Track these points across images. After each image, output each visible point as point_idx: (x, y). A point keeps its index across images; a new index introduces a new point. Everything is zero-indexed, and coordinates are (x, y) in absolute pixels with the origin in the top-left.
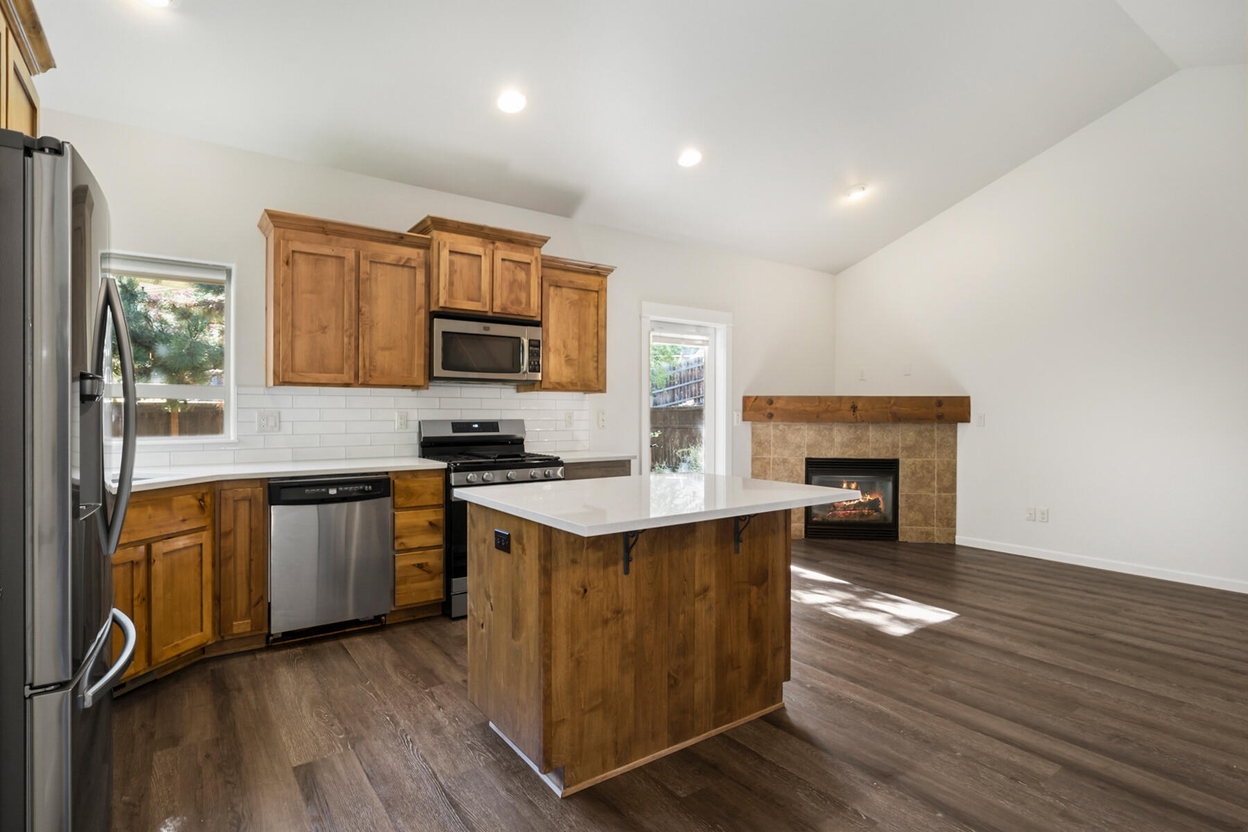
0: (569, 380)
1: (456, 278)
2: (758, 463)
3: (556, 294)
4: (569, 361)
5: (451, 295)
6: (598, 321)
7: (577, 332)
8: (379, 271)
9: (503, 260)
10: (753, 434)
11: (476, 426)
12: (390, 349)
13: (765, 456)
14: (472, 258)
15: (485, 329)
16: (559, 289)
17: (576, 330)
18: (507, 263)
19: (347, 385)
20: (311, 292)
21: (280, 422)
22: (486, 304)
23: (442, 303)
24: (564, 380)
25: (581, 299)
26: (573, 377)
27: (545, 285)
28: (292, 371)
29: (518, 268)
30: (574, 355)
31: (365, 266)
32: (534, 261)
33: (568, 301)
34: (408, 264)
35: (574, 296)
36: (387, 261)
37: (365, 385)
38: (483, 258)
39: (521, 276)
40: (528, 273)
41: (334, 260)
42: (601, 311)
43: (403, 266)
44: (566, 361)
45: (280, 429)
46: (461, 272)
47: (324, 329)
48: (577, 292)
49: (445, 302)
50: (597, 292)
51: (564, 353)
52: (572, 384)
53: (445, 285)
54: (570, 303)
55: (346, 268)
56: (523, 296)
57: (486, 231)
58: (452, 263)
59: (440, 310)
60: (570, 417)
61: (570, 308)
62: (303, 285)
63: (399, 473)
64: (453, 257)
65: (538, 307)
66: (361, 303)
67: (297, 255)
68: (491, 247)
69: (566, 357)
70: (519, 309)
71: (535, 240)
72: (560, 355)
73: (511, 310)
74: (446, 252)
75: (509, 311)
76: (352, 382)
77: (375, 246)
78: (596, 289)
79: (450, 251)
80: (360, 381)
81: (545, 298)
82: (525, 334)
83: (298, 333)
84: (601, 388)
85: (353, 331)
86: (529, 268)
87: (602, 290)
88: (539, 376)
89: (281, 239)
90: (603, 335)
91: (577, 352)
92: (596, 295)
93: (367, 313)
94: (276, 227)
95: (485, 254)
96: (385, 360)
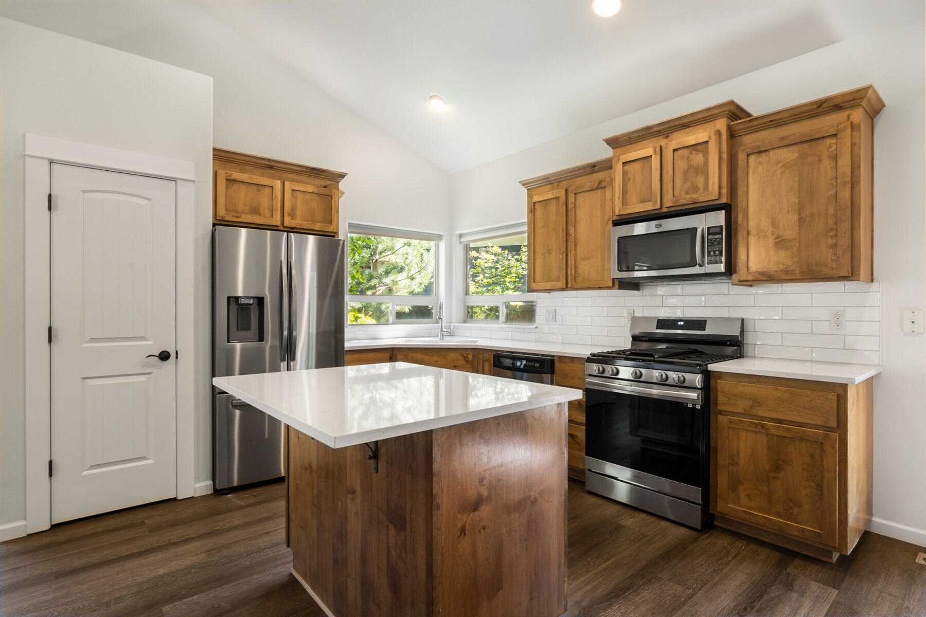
0: (782, 267)
1: (630, 186)
3: (760, 163)
4: (780, 243)
5: (624, 203)
7: (797, 201)
8: (581, 199)
9: (674, 150)
11: (682, 323)
12: (588, 258)
14: (642, 161)
15: (658, 226)
16: (763, 155)
17: (794, 200)
18: (680, 152)
19: (563, 290)
20: (544, 227)
21: (555, 316)
22: (656, 201)
23: (617, 213)
24: (773, 268)
25: (802, 156)
26: (790, 263)
27: (741, 156)
28: (534, 282)
29: (694, 152)
30: (790, 233)
31: (571, 198)
32: (713, 137)
33: (780, 165)
34: (599, 187)
35: (789, 155)
36: (585, 189)
37: (573, 289)
38: (653, 157)
39: (698, 158)
40: (706, 154)
41: (554, 200)
43: (597, 189)
44: (777, 244)
45: (555, 321)
46: (634, 179)
47: (549, 251)
48: (796, 148)
49: (619, 211)
50: (835, 135)
51: (773, 234)
52: (786, 271)
53: (620, 195)
54: (783, 166)
55: (561, 204)
56: (700, 181)
57: (654, 130)
58: (625, 173)
59: (618, 218)
60: (839, 318)
61: (783, 172)
62: (539, 223)
63: (562, 358)
64: (627, 167)
65: (720, 188)
66: (570, 227)
67: (536, 204)
68: (663, 142)
69: (777, 238)
70: (695, 196)
71: (714, 112)
72: (765, 237)
73: (685, 199)
74: (620, 165)
75: (683, 201)
76: (564, 287)
77: (580, 181)
78: (832, 132)
79: (623, 163)
80: (569, 286)
81: (740, 174)
82: (702, 223)
83: (537, 256)
84: (844, 273)
85: (564, 249)
86: (707, 148)
87: (845, 129)
88: (721, 268)
89: (530, 197)
90: (845, 194)
91: (797, 228)
92: (834, 141)
93: (573, 235)
94: (528, 190)
95: (655, 152)
96: (585, 268)
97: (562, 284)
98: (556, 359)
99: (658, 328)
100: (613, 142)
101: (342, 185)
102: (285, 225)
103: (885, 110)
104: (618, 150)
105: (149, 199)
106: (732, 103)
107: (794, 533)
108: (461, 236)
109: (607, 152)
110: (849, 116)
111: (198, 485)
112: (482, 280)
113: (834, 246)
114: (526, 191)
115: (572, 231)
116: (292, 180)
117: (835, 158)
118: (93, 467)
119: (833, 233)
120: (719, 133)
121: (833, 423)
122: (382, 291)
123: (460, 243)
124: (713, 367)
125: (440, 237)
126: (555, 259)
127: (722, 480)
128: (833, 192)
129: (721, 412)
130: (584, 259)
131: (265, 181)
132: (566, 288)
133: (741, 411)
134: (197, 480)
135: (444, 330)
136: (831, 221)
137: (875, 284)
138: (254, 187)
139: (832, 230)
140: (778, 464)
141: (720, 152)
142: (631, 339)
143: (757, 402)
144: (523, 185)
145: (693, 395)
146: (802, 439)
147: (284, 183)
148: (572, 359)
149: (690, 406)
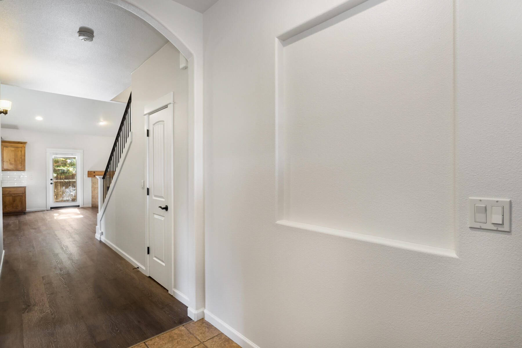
2: (93, 188)
6: (21, 155)
7: (14, 157)
10: (92, 181)
13: (95, 186)
25: (15, 150)
26: (13, 168)
30: (13, 162)
33: (11, 150)
42: (23, 152)
48: (14, 148)
50: (21, 148)
51: (9, 162)
60: (19, 177)
84: (23, 170)
87: (23, 147)
90: (23, 158)
113: (21, 165)
117: (21, 151)
121: (24, 192)
128: (21, 157)
136: (21, 161)
137: (25, 172)
139: (20, 163)
140: (14, 201)
143: (10, 191)
146: (18, 196)
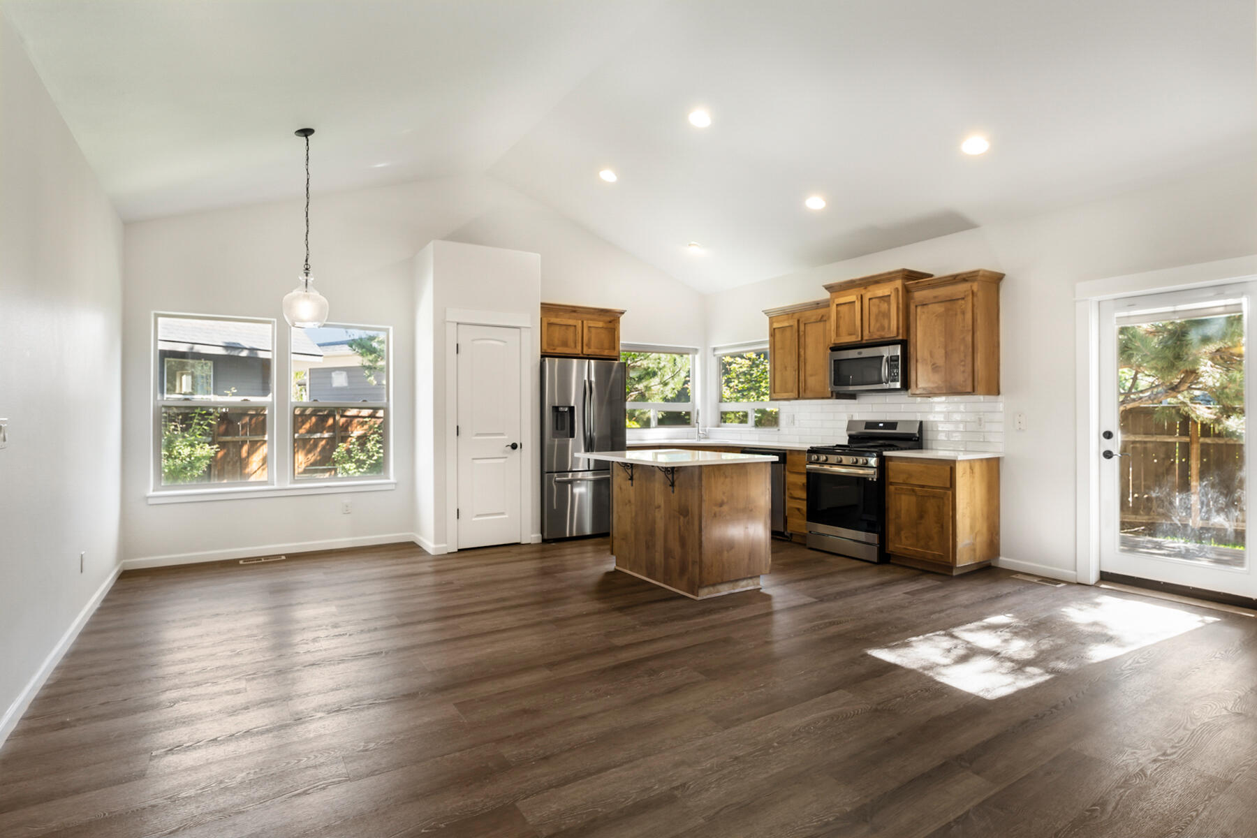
0: (936, 385)
1: (842, 322)
3: (924, 312)
4: (935, 368)
5: (838, 334)
6: (964, 326)
7: (944, 340)
8: (809, 328)
9: (870, 299)
11: (881, 425)
12: (814, 375)
14: (849, 305)
15: (860, 353)
16: (925, 306)
17: (942, 339)
18: (874, 300)
19: (796, 399)
20: (781, 348)
21: (794, 420)
22: (858, 335)
23: (833, 342)
24: (932, 387)
25: (947, 310)
26: (941, 383)
27: (912, 307)
28: (774, 392)
29: (882, 302)
30: (940, 361)
31: (802, 328)
32: (894, 292)
35: (939, 308)
36: (812, 320)
37: (804, 398)
38: (856, 302)
39: (884, 306)
40: (889, 304)
41: (789, 328)
42: (969, 315)
43: (820, 321)
44: (933, 369)
45: (794, 424)
46: (844, 317)
47: (786, 368)
48: (944, 304)
49: (834, 340)
50: (963, 299)
51: (931, 362)
52: (938, 388)
53: (834, 328)
54: (936, 316)
55: (794, 331)
56: (886, 323)
57: (857, 282)
58: (838, 313)
59: (834, 346)
60: (980, 419)
61: (936, 320)
62: (778, 345)
63: (792, 451)
64: (839, 308)
65: (898, 328)
66: (801, 350)
67: (776, 330)
68: (863, 292)
69: (933, 365)
70: (883, 333)
71: (893, 275)
72: (927, 364)
73: (876, 336)
74: (835, 305)
75: (875, 337)
76: (797, 397)
77: (808, 313)
78: (962, 296)
79: (837, 305)
80: (801, 396)
81: (912, 318)
82: (886, 352)
83: (776, 372)
84: (967, 390)
85: (797, 367)
86: (890, 299)
87: (968, 295)
88: (898, 385)
89: (771, 323)
90: (969, 339)
91: (944, 359)
92: (963, 302)
93: (803, 355)
94: (770, 318)
95: (857, 298)
96: (812, 382)
97: (795, 394)
98: (787, 452)
99: (866, 428)
100: (829, 288)
101: (622, 318)
102: (584, 353)
103: (1005, 278)
104: (834, 294)
105: (505, 342)
106: (904, 270)
107: (930, 558)
108: (715, 349)
109: (826, 295)
110: (971, 287)
111: (533, 536)
112: (737, 386)
113: (964, 372)
114: (768, 318)
115: (802, 353)
116: (588, 320)
117: (963, 313)
118: (478, 516)
119: (963, 363)
120: (897, 290)
121: (948, 485)
122: (634, 396)
123: (714, 355)
124: (886, 453)
125: (696, 351)
126: (791, 375)
127: (891, 529)
128: (963, 336)
129: (891, 484)
130: (811, 375)
131: (571, 322)
132: (798, 398)
133: (901, 482)
134: (532, 533)
135: (700, 432)
136: (962, 355)
137: (1000, 396)
138: (564, 328)
139: (962, 361)
141: (898, 304)
142: (848, 438)
143: (910, 475)
144: (766, 313)
145: (871, 471)
146: (934, 497)
147: (583, 322)
148: (799, 452)
149: (870, 479)
